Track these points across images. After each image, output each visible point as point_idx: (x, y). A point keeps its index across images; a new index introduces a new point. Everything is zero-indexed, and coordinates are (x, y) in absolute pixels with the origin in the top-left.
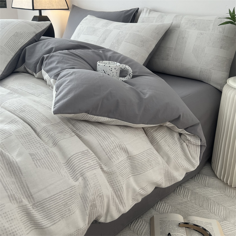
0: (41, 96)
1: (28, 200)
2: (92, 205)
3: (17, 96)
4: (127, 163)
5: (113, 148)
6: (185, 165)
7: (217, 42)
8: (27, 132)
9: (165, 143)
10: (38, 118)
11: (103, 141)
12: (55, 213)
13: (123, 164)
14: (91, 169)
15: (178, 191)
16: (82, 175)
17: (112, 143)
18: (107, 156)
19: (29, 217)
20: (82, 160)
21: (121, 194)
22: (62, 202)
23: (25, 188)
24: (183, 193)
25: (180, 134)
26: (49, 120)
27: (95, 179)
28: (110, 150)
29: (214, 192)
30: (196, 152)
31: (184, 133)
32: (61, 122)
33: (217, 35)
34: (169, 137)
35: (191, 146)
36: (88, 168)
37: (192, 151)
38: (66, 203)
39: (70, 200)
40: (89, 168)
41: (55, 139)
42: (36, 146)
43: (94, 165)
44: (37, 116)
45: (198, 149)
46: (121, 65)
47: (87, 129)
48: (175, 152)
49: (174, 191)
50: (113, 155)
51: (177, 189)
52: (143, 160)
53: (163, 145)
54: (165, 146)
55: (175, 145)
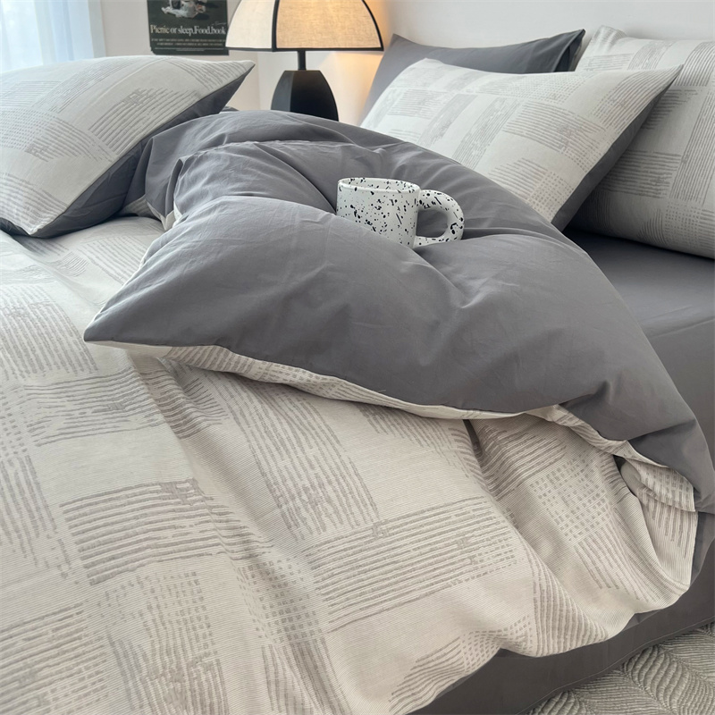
5: (308, 485)
9: (550, 485)
11: (276, 453)
15: (639, 666)
17: (307, 465)
18: (278, 511)
24: (660, 676)
25: (619, 462)
26: (92, 360)
28: (294, 491)
30: (677, 534)
31: (630, 456)
32: (133, 369)
34: (569, 467)
35: (658, 509)
37: (662, 530)
45: (689, 527)
46: (421, 191)
47: (229, 407)
48: (588, 525)
49: (627, 665)
50: (303, 510)
51: (639, 658)
52: (438, 538)
53: (540, 493)
54: (549, 501)
55: (590, 501)
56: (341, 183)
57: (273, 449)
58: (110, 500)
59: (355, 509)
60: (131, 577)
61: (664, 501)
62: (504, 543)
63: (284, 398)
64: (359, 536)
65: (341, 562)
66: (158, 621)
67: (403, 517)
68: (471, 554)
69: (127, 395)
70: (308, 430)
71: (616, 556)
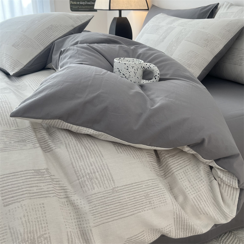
5: (89, 172)
6: (211, 213)
9: (184, 175)
15: (223, 239)
17: (90, 165)
18: (78, 181)
24: (231, 243)
25: (211, 168)
26: (17, 123)
28: (84, 174)
30: (231, 196)
31: (215, 166)
34: (192, 168)
35: (225, 186)
37: (226, 194)
45: (236, 193)
46: (144, 63)
47: (65, 142)
48: (197, 191)
49: (219, 238)
50: (87, 181)
51: (223, 235)
52: (137, 194)
53: (180, 178)
54: (183, 181)
55: (198, 182)
56: (115, 60)
57: (78, 158)
58: (14, 175)
59: (106, 182)
60: (19, 204)
61: (226, 183)
62: (163, 197)
63: (85, 139)
64: (107, 192)
65: (99, 202)
66: (27, 221)
67: (125, 186)
68: (150, 200)
69: (27, 136)
70: (92, 151)
71: (207, 203)
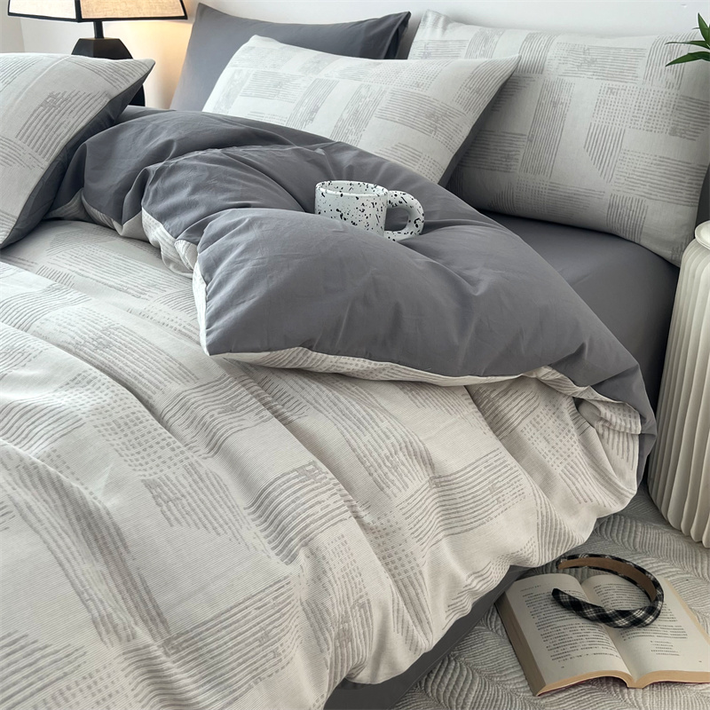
0: (148, 294)
1: (150, 630)
2: (339, 634)
3: (76, 296)
4: (431, 499)
6: (597, 496)
7: (661, 116)
8: (128, 412)
9: (534, 429)
10: (156, 366)
11: (358, 431)
12: (234, 664)
13: (421, 503)
14: (332, 522)
16: (307, 542)
17: (383, 436)
18: (371, 478)
19: (156, 683)
20: (303, 495)
21: (417, 594)
22: (254, 630)
23: (138, 591)
25: (578, 402)
26: (190, 372)
27: (344, 552)
28: (380, 461)
29: (664, 569)
30: (626, 454)
31: (592, 398)
32: (228, 375)
33: (660, 94)
34: (544, 412)
35: (611, 436)
36: (321, 518)
37: (615, 451)
38: (267, 634)
39: (276, 624)
40: (323, 520)
41: (214, 430)
42: (160, 457)
43: (338, 508)
44: (150, 359)
46: (388, 193)
47: (304, 397)
48: (565, 456)
50: (389, 474)
53: (528, 436)
54: (535, 441)
55: (564, 437)
57: (355, 428)
61: (617, 428)
69: (233, 398)
